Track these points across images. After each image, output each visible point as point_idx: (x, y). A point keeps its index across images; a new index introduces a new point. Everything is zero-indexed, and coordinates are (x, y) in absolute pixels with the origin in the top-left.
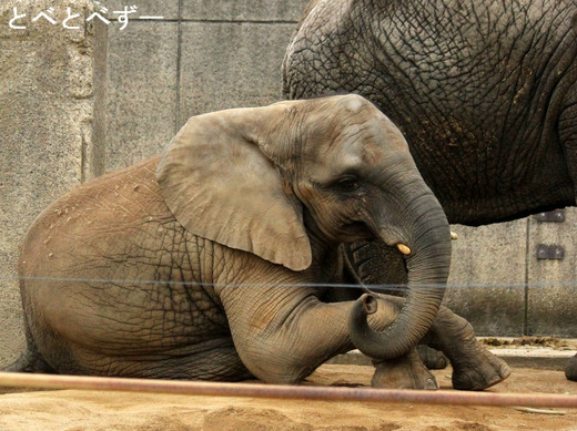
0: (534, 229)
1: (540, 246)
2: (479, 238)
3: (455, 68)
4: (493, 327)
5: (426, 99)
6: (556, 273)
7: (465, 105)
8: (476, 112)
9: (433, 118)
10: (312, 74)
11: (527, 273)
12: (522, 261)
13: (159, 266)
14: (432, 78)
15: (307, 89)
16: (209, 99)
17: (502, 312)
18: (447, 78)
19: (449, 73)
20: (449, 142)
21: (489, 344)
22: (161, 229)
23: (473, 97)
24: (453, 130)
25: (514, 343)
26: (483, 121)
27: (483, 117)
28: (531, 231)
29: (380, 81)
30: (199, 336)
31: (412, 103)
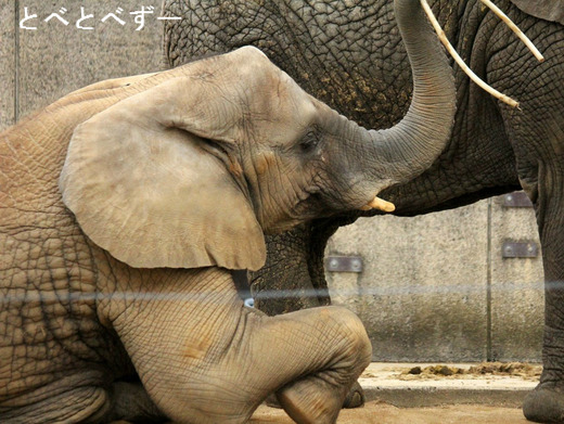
0: (497, 217)
1: (506, 241)
2: (423, 232)
3: (357, 9)
4: (445, 350)
5: (324, 49)
6: (528, 277)
7: (373, 56)
8: (386, 65)
9: (333, 74)
10: (188, 15)
11: (489, 277)
12: (482, 261)
13: (9, 288)
14: (330, 22)
15: (182, 36)
16: (59, 50)
17: (456, 329)
18: (349, 22)
19: (350, 16)
20: (356, 106)
21: (437, 373)
22: (10, 242)
23: (382, 47)
24: (359, 90)
25: (471, 371)
26: (395, 77)
27: (396, 72)
28: (494, 220)
29: (271, 23)
30: (53, 372)
31: (309, 56)
